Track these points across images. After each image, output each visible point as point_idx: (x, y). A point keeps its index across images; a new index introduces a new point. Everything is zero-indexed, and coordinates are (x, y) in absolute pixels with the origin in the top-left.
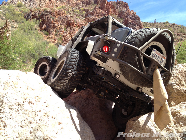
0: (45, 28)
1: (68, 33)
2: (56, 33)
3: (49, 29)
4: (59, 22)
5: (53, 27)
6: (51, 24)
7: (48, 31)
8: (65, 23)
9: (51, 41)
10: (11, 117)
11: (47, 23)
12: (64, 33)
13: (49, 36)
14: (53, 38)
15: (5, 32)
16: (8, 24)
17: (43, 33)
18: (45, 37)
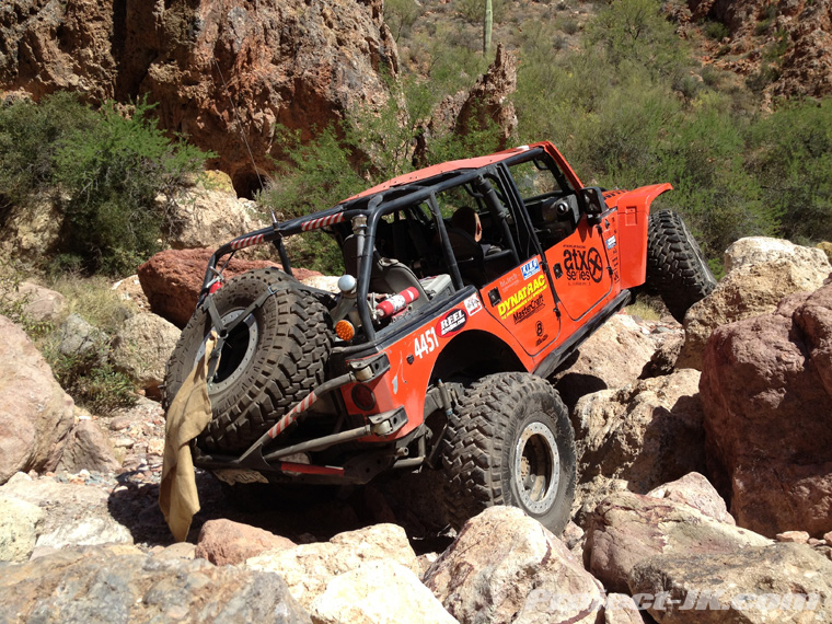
0: (714, 4)
1: (821, 16)
2: (764, 23)
3: (731, 7)
7: (727, 16)
9: (734, 66)
12: (801, 18)
13: (729, 42)
14: (744, 51)
15: (493, 91)
16: (503, 61)
17: (705, 30)
18: (711, 50)
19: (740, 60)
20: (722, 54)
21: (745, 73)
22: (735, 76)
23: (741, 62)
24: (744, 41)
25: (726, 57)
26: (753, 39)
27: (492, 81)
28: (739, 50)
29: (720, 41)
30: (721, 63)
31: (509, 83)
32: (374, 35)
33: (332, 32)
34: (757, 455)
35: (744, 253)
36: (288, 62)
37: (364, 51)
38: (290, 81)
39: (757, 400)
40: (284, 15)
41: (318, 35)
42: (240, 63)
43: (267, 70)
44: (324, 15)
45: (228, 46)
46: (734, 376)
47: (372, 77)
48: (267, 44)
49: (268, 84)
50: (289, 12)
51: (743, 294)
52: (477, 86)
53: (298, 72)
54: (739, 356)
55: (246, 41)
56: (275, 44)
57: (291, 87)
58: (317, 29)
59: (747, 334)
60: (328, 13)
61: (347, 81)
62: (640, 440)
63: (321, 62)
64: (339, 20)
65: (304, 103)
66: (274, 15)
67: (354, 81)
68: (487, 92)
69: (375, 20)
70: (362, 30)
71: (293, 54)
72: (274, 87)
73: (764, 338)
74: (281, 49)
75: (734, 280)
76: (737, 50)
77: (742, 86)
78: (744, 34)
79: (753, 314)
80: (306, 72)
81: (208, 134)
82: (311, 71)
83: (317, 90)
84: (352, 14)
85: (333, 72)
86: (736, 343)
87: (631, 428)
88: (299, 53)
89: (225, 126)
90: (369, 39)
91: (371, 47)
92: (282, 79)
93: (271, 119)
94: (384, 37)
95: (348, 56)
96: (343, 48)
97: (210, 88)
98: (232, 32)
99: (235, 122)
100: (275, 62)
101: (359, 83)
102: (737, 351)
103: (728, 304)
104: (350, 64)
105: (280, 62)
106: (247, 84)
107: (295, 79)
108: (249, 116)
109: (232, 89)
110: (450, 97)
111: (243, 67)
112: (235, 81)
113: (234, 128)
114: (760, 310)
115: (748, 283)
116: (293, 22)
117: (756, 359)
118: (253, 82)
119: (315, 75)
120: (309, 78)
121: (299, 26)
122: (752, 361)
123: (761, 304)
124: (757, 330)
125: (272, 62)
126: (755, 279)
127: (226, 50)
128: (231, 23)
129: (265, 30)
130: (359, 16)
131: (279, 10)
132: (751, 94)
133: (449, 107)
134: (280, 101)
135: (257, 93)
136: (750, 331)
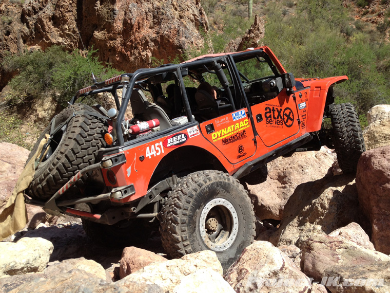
13: (368, 8)
14: (376, 12)
15: (254, 37)
16: (258, 22)
17: (356, 2)
18: (359, 12)
19: (374, 17)
20: (364, 14)
21: (376, 23)
22: (371, 25)
23: (374, 18)
24: (376, 7)
25: (367, 16)
26: (380, 6)
27: (253, 32)
28: (373, 12)
29: (363, 8)
30: (364, 18)
31: (261, 33)
32: (197, 13)
33: (177, 12)
34: (384, 214)
35: (377, 113)
36: (157, 28)
37: (192, 21)
38: (158, 36)
39: (383, 187)
40: (155, 6)
41: (171, 14)
42: (135, 29)
43: (147, 32)
44: (173, 5)
45: (129, 21)
46: (372, 176)
47: (196, 32)
48: (147, 19)
49: (148, 38)
50: (157, 4)
51: (376, 135)
52: (246, 35)
53: (161, 32)
54: (375, 166)
55: (138, 18)
56: (151, 19)
57: (159, 39)
58: (170, 11)
59: (379, 155)
60: (175, 4)
61: (184, 35)
62: (327, 206)
63: (172, 27)
64: (180, 6)
65: (165, 46)
66: (150, 6)
67: (188, 35)
68: (251, 38)
69: (197, 6)
70: (191, 11)
71: (159, 23)
72: (151, 39)
73: (387, 157)
74: (154, 21)
75: (372, 128)
76: (372, 12)
77: (375, 29)
78: (375, 4)
79: (381, 144)
80: (165, 32)
81: (121, 63)
82: (167, 31)
83: (171, 40)
84: (186, 4)
85: (178, 31)
86: (373, 160)
87: (323, 200)
88: (162, 23)
89: (129, 59)
90: (194, 15)
91: (195, 19)
92: (154, 36)
93: (150, 54)
94: (201, 13)
95: (185, 23)
96: (182, 20)
97: (121, 41)
98: (131, 15)
99: (133, 57)
100: (151, 28)
101: (190, 36)
102: (374, 164)
103: (369, 140)
104: (186, 27)
105: (153, 28)
106: (138, 38)
107: (160, 36)
108: (139, 53)
109: (131, 41)
110: (233, 41)
111: (136, 31)
112: (133, 38)
113: (133, 59)
114: (385, 143)
115: (379, 130)
116: (159, 9)
117: (383, 168)
118: (141, 38)
119: (169, 33)
120: (167, 35)
121: (161, 10)
122: (381, 169)
123: (385, 140)
124: (384, 154)
125: (150, 28)
126: (382, 128)
127: (128, 23)
128: (130, 10)
129: (146, 13)
130: (189, 4)
131: (152, 3)
132: (379, 33)
133: (232, 45)
134: (153, 46)
135: (143, 43)
136: (380, 154)
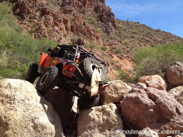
0: (19, 12)
1: (42, 22)
2: (30, 20)
3: (23, 14)
4: (34, 8)
5: (27, 13)
6: (25, 9)
7: (22, 16)
8: (40, 10)
9: (24, 27)
10: (19, 106)
11: (21, 7)
12: (38, 21)
13: (23, 22)
17: (17, 17)
18: (18, 22)
23: (26, 27)
25: (22, 25)
26: (28, 22)
39: (148, 111)
46: (143, 106)
73: (146, 98)
76: (25, 24)
86: (141, 99)
102: (143, 101)
103: (114, 89)
122: (146, 103)
123: (121, 89)
126: (117, 84)
132: (29, 34)
